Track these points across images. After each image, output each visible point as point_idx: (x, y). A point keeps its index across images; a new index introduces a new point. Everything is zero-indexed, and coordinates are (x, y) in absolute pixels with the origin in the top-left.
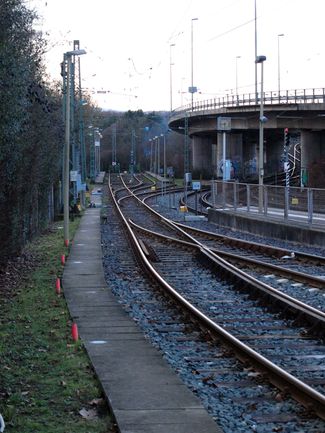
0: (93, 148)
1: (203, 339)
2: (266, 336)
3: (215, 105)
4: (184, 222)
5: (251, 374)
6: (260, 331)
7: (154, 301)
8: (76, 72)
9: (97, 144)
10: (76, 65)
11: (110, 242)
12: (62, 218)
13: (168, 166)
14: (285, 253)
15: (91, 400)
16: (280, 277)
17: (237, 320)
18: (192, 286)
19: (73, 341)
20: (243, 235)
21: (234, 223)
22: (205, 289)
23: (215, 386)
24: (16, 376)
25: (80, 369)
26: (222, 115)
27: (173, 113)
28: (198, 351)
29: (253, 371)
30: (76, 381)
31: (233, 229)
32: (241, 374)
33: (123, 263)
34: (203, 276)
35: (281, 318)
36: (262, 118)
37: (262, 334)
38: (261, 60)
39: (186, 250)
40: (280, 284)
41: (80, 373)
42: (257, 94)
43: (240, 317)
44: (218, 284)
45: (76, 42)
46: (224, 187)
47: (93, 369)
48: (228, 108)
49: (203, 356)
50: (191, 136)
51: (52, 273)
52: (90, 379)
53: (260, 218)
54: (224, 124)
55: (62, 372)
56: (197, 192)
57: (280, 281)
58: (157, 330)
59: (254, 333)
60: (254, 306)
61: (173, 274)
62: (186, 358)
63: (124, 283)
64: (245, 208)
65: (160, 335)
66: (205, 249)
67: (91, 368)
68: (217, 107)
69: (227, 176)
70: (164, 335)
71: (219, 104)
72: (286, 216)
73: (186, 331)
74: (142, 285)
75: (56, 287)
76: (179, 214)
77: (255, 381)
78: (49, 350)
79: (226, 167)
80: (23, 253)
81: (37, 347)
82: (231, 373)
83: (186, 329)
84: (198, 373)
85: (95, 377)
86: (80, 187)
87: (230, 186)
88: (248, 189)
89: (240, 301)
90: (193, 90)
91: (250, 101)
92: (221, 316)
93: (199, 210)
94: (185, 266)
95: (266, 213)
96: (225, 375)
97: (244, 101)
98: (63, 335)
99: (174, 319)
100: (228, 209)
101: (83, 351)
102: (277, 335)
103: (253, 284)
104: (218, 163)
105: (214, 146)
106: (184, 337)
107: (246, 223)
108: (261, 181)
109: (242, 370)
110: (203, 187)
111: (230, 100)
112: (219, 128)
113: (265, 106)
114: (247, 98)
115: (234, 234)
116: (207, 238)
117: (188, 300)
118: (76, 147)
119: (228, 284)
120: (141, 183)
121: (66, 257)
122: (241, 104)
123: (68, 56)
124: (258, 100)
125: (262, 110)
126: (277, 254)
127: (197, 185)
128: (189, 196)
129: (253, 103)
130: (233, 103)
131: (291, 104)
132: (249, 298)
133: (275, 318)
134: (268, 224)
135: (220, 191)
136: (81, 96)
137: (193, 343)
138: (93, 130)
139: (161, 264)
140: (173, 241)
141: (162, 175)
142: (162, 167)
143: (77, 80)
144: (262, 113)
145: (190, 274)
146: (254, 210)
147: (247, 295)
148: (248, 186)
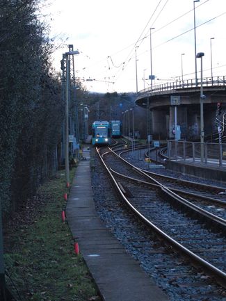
0: (84, 119)
1: (167, 252)
2: (212, 250)
3: (168, 87)
4: (149, 169)
5: (203, 277)
6: (207, 246)
7: (131, 226)
8: (71, 67)
9: (86, 116)
10: (71, 62)
11: (98, 184)
12: (64, 168)
13: (135, 131)
14: (221, 190)
15: (90, 297)
16: (219, 207)
17: (190, 238)
18: (157, 215)
19: (76, 255)
20: (191, 178)
21: (184, 169)
22: (167, 217)
23: (178, 286)
24: (36, 280)
25: (82, 275)
26: (174, 94)
27: (139, 94)
28: (164, 260)
29: (204, 275)
30: (79, 284)
31: (183, 174)
32: (196, 277)
33: (108, 198)
34: (165, 207)
35: (221, 236)
36: (202, 96)
37: (209, 248)
38: (201, 55)
39: (151, 189)
40: (219, 212)
41: (82, 278)
42: (197, 79)
43: (192, 236)
44: (175, 213)
45: (71, 46)
46: (176, 144)
47: (91, 275)
48: (177, 90)
49: (168, 264)
50: (151, 110)
51: (58, 207)
52: (89, 282)
53: (202, 166)
54: (175, 101)
55: (69, 277)
56: (157, 148)
57: (219, 210)
58: (134, 246)
59: (203, 247)
60: (202, 228)
61: (143, 206)
62: (156, 266)
63: (109, 213)
64: (191, 159)
65: (137, 250)
66: (165, 188)
67: (89, 274)
68: (169, 89)
69: (178, 137)
70: (139, 249)
71: (171, 87)
72: (220, 164)
73: (155, 247)
74: (122, 214)
75: (62, 217)
76: (144, 164)
77: (206, 282)
78: (59, 262)
79: (177, 130)
80: (37, 192)
81: (51, 259)
82: (189, 276)
83: (155, 245)
84: (165, 277)
85: (93, 281)
86: (76, 146)
87: (180, 144)
88: (194, 146)
89: (192, 225)
90: (152, 77)
91: (192, 84)
92: (179, 235)
93: (159, 161)
94: (151, 200)
95: (206, 163)
96: (185, 278)
97: (188, 85)
98: (68, 251)
99: (146, 238)
100: (179, 160)
101: (83, 262)
102: (219, 249)
103: (200, 212)
104: (171, 128)
105: (167, 116)
106: (154, 251)
107: (193, 169)
108: (202, 140)
109: (196, 274)
110: (161, 145)
111: (178, 84)
112: (172, 104)
113: (204, 88)
114: (190, 82)
115: (184, 177)
116: (166, 181)
117: (155, 225)
118: (72, 119)
119: (182, 213)
120: (117, 142)
121: (68, 195)
122: (185, 87)
123: (66, 55)
124: (197, 84)
125: (202, 91)
126: (215, 191)
127: (157, 144)
128: (151, 151)
129: (194, 86)
130: (180, 86)
131: (221, 86)
132: (198, 223)
133: (217, 237)
134: (208, 170)
135: (173, 147)
136: (75, 83)
137: (160, 255)
138: (83, 107)
139: (134, 199)
140: (142, 183)
141: (132, 137)
142: (131, 131)
143: (72, 72)
144: (202, 93)
145: (155, 205)
146: (198, 160)
147: (196, 221)
148: (193, 143)
